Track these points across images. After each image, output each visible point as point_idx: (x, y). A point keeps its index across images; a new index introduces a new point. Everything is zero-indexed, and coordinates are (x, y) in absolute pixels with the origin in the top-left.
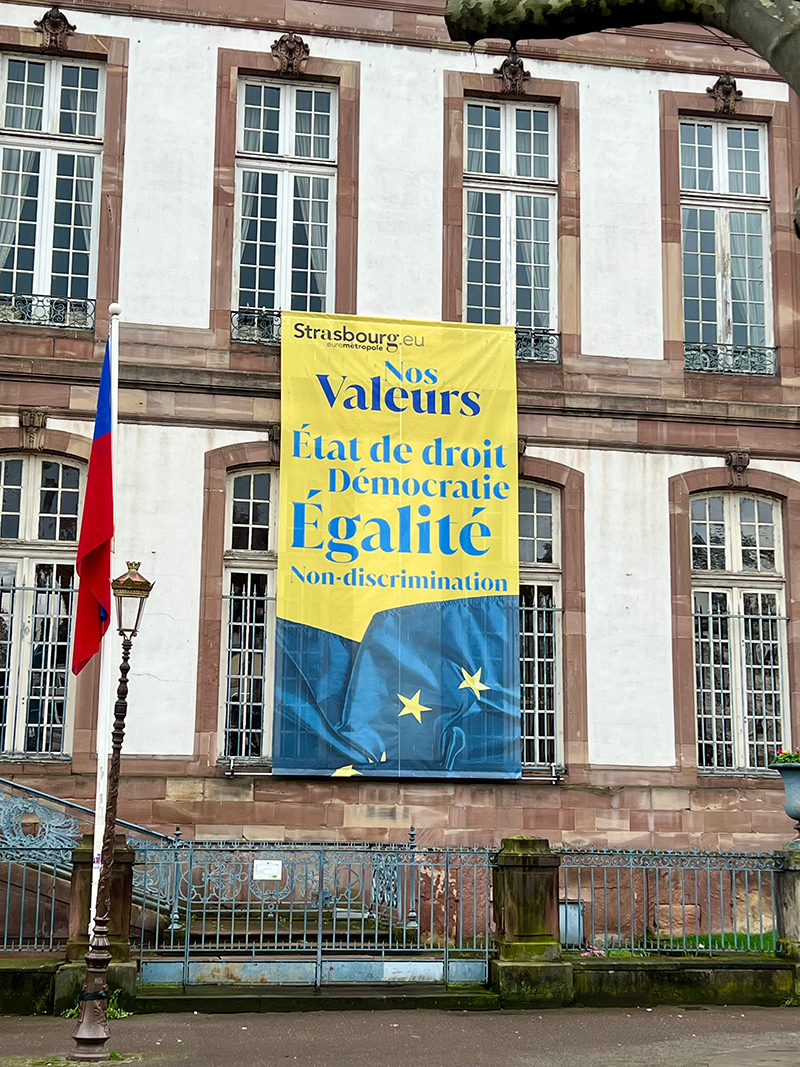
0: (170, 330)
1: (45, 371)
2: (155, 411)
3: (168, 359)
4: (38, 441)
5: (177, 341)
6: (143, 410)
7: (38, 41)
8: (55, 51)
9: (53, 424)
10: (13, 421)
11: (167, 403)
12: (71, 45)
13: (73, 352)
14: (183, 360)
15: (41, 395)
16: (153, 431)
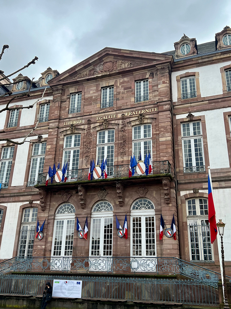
0: (221, 169)
1: (197, 181)
2: (221, 186)
3: (222, 175)
4: (198, 195)
5: (223, 171)
6: (218, 186)
7: (187, 120)
8: (191, 121)
9: (200, 191)
10: (192, 192)
11: (223, 184)
12: (194, 119)
13: (202, 176)
14: (225, 175)
15: (197, 186)
16: (221, 190)
